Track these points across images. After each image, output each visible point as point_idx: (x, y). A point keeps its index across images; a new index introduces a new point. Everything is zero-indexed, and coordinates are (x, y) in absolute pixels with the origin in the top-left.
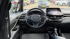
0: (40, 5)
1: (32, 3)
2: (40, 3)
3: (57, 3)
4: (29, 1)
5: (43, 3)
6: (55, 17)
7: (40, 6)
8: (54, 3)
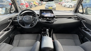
0: (47, 6)
1: (40, 5)
2: (47, 5)
3: (64, 5)
4: (37, 3)
5: (50, 5)
6: (48, 18)
7: (47, 8)
8: (61, 4)
